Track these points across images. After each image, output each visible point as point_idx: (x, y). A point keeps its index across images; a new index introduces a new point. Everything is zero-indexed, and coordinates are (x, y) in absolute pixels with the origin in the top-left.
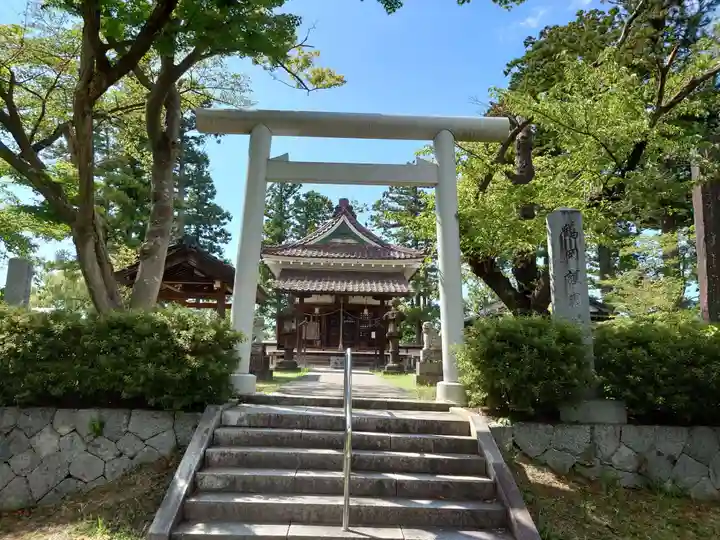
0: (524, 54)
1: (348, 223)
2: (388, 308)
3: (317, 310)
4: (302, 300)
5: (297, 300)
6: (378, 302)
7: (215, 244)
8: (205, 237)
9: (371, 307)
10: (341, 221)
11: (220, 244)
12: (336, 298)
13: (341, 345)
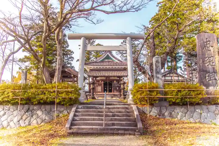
1: (109, 55)
2: (121, 80)
3: (100, 82)
4: (96, 79)
5: (94, 79)
6: (118, 79)
7: (69, 62)
8: (66, 59)
9: (116, 80)
10: (107, 54)
11: (70, 62)
12: (106, 78)
13: (108, 92)
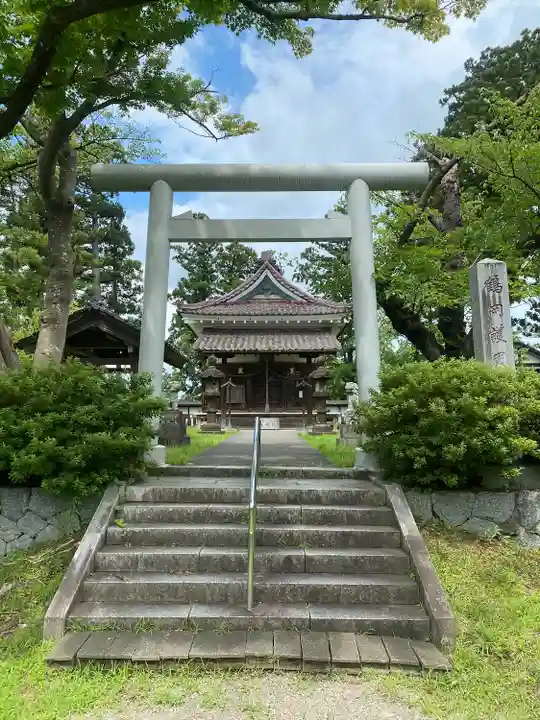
0: (463, 80)
1: (271, 277)
2: (315, 367)
3: (240, 371)
4: (224, 361)
5: (219, 361)
6: (305, 360)
9: (297, 366)
10: (264, 275)
12: (260, 358)
13: (267, 406)
